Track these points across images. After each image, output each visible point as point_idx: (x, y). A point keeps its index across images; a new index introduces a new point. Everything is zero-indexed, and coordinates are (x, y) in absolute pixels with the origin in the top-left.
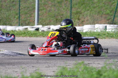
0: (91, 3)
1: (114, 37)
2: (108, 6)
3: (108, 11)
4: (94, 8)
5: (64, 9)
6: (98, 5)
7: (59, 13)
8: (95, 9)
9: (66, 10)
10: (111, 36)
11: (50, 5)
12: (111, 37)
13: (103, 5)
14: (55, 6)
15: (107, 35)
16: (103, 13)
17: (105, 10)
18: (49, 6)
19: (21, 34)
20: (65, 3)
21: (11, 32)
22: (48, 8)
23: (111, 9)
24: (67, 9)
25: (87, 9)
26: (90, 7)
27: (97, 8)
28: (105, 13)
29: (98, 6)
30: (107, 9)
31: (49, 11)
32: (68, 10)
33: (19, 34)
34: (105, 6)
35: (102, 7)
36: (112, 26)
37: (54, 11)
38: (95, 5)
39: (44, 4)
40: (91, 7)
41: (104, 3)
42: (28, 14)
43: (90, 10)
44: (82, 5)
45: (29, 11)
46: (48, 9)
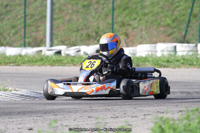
0: (140, 7)
1: (195, 65)
2: (167, 11)
3: (169, 21)
4: (145, 15)
5: (93, 18)
6: (151, 10)
7: (85, 25)
8: (146, 18)
9: (97, 20)
10: (189, 62)
11: (70, 11)
12: (190, 64)
13: (160, 10)
14: (78, 12)
15: (182, 61)
16: (159, 24)
17: (163, 19)
18: (68, 13)
19: (36, 62)
20: (96, 7)
21: (19, 58)
22: (66, 15)
23: (174, 17)
24: (99, 17)
25: (132, 17)
26: (137, 13)
27: (150, 15)
28: (163, 24)
29: (152, 12)
30: (166, 16)
31: (69, 21)
32: (100, 19)
33: (33, 62)
34: (163, 13)
35: (157, 13)
36: (186, 47)
37: (78, 20)
38: (146, 11)
39: (60, 10)
40: (140, 13)
41: (161, 8)
42: (33, 25)
43: (138, 18)
44: (124, 10)
45: (34, 21)
46: (67, 18)
